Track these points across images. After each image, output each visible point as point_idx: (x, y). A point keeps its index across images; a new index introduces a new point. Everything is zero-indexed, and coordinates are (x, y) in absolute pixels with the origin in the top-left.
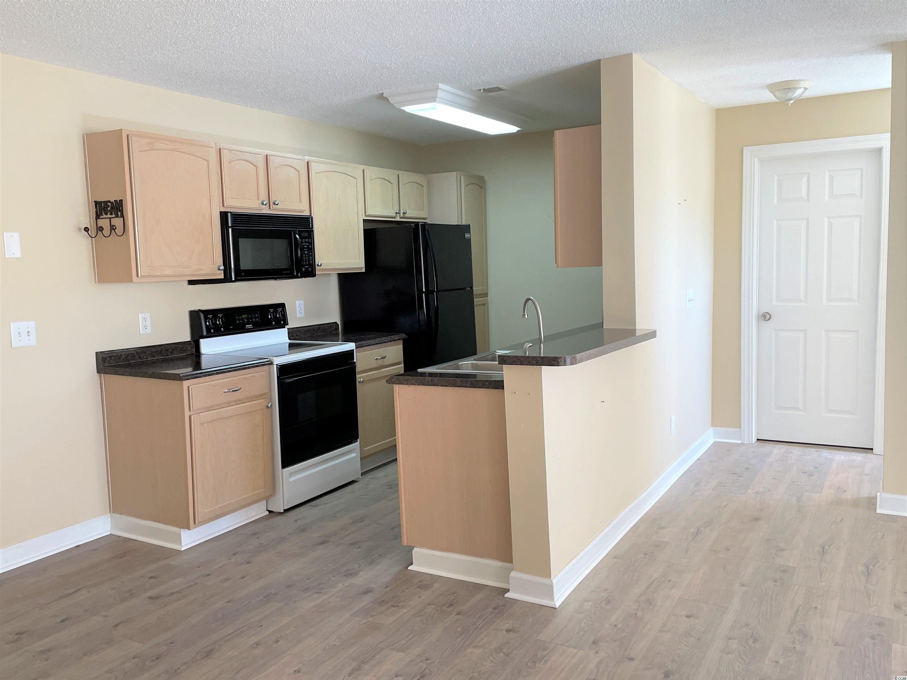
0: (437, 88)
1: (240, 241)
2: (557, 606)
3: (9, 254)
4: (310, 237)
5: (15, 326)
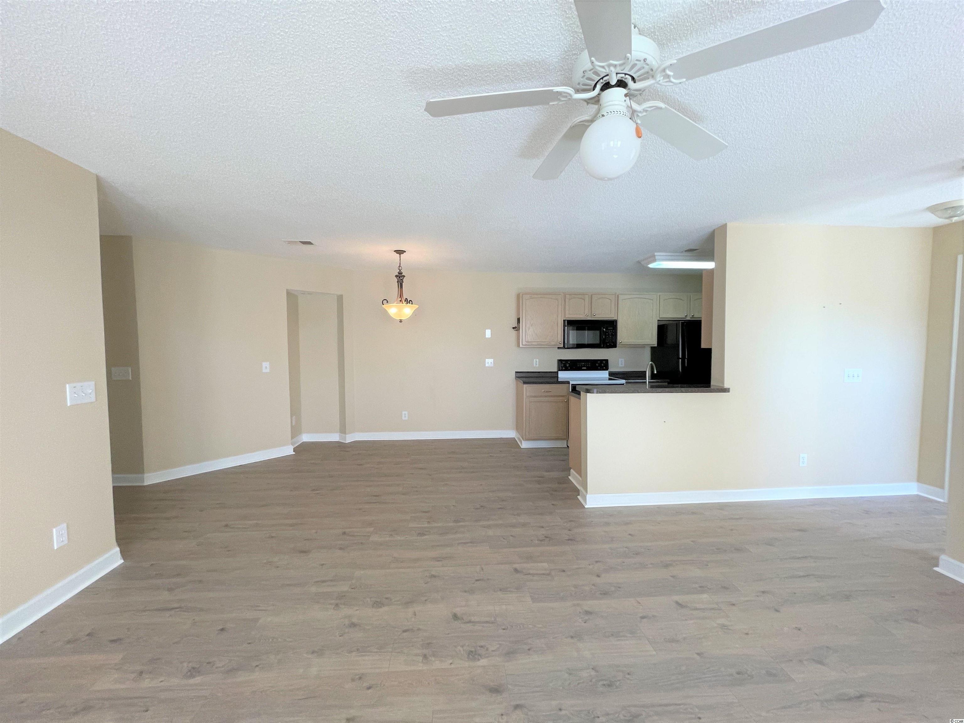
0: (655, 256)
1: (571, 332)
2: (586, 507)
3: (487, 337)
4: (614, 329)
5: (487, 360)
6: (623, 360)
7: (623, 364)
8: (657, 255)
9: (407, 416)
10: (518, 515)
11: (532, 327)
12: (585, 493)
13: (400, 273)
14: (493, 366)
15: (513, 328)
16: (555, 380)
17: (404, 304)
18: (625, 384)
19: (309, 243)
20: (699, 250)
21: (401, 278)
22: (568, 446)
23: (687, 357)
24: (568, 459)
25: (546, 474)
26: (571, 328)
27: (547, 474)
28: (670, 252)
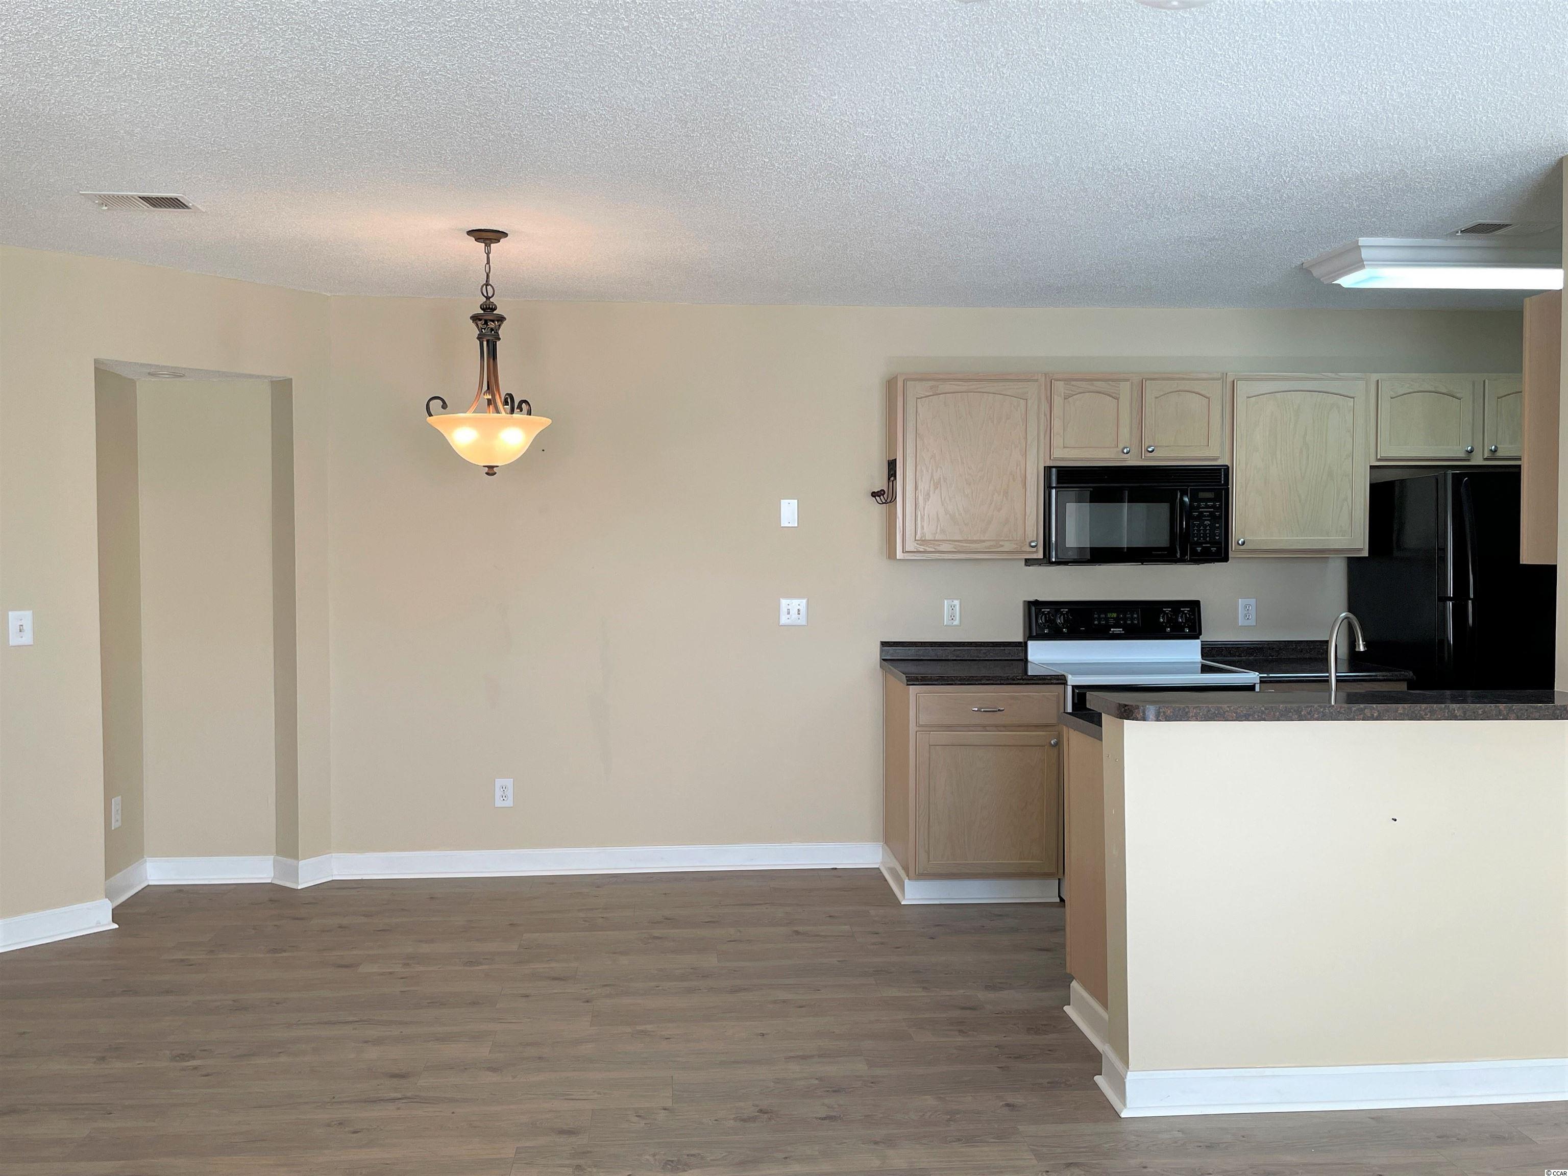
0: (1358, 248)
1: (1072, 508)
2: (1123, 1115)
3: (784, 523)
4: (1218, 498)
5: (784, 602)
6: (1253, 601)
7: (1253, 616)
8: (1362, 246)
9: (510, 792)
10: (890, 1142)
11: (937, 491)
12: (1118, 1064)
13: (488, 308)
14: (804, 623)
15: (874, 494)
16: (1017, 672)
17: (504, 414)
18: (1257, 688)
19: (174, 203)
20: (1509, 228)
21: (492, 325)
22: (1062, 900)
23: (1472, 596)
24: (1063, 946)
25: (982, 995)
26: (1072, 493)
27: (991, 995)
28: (1407, 235)
